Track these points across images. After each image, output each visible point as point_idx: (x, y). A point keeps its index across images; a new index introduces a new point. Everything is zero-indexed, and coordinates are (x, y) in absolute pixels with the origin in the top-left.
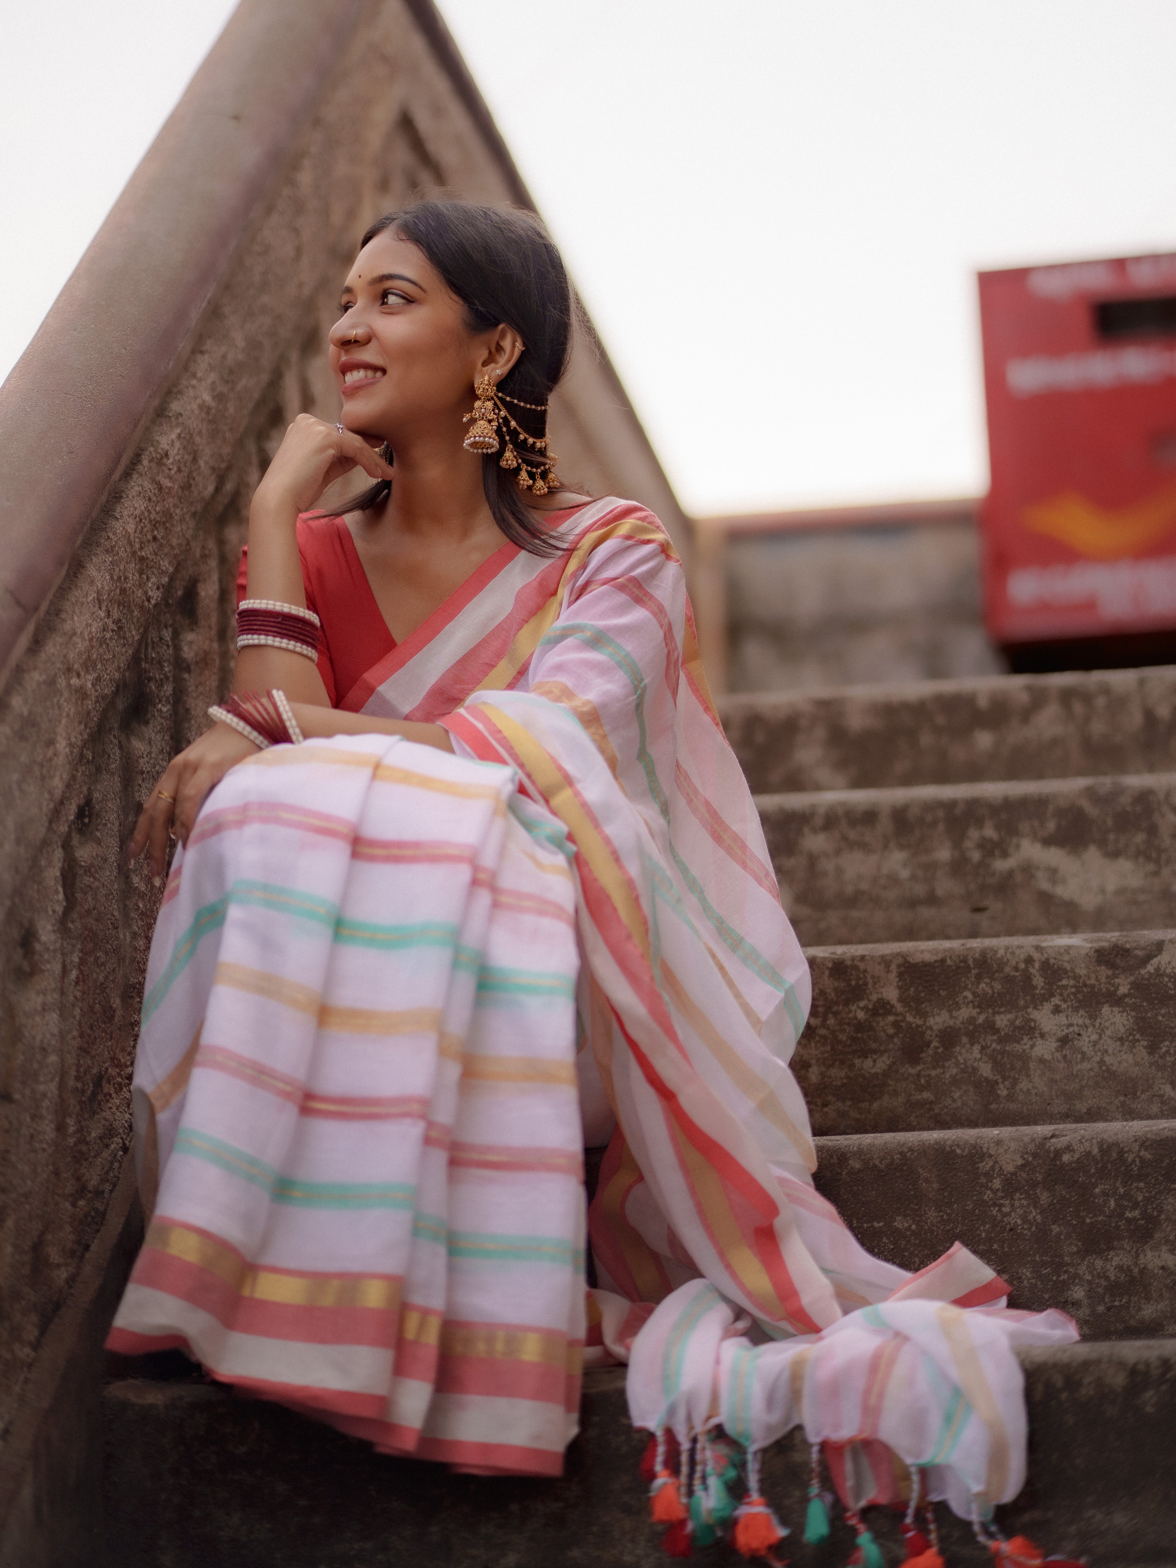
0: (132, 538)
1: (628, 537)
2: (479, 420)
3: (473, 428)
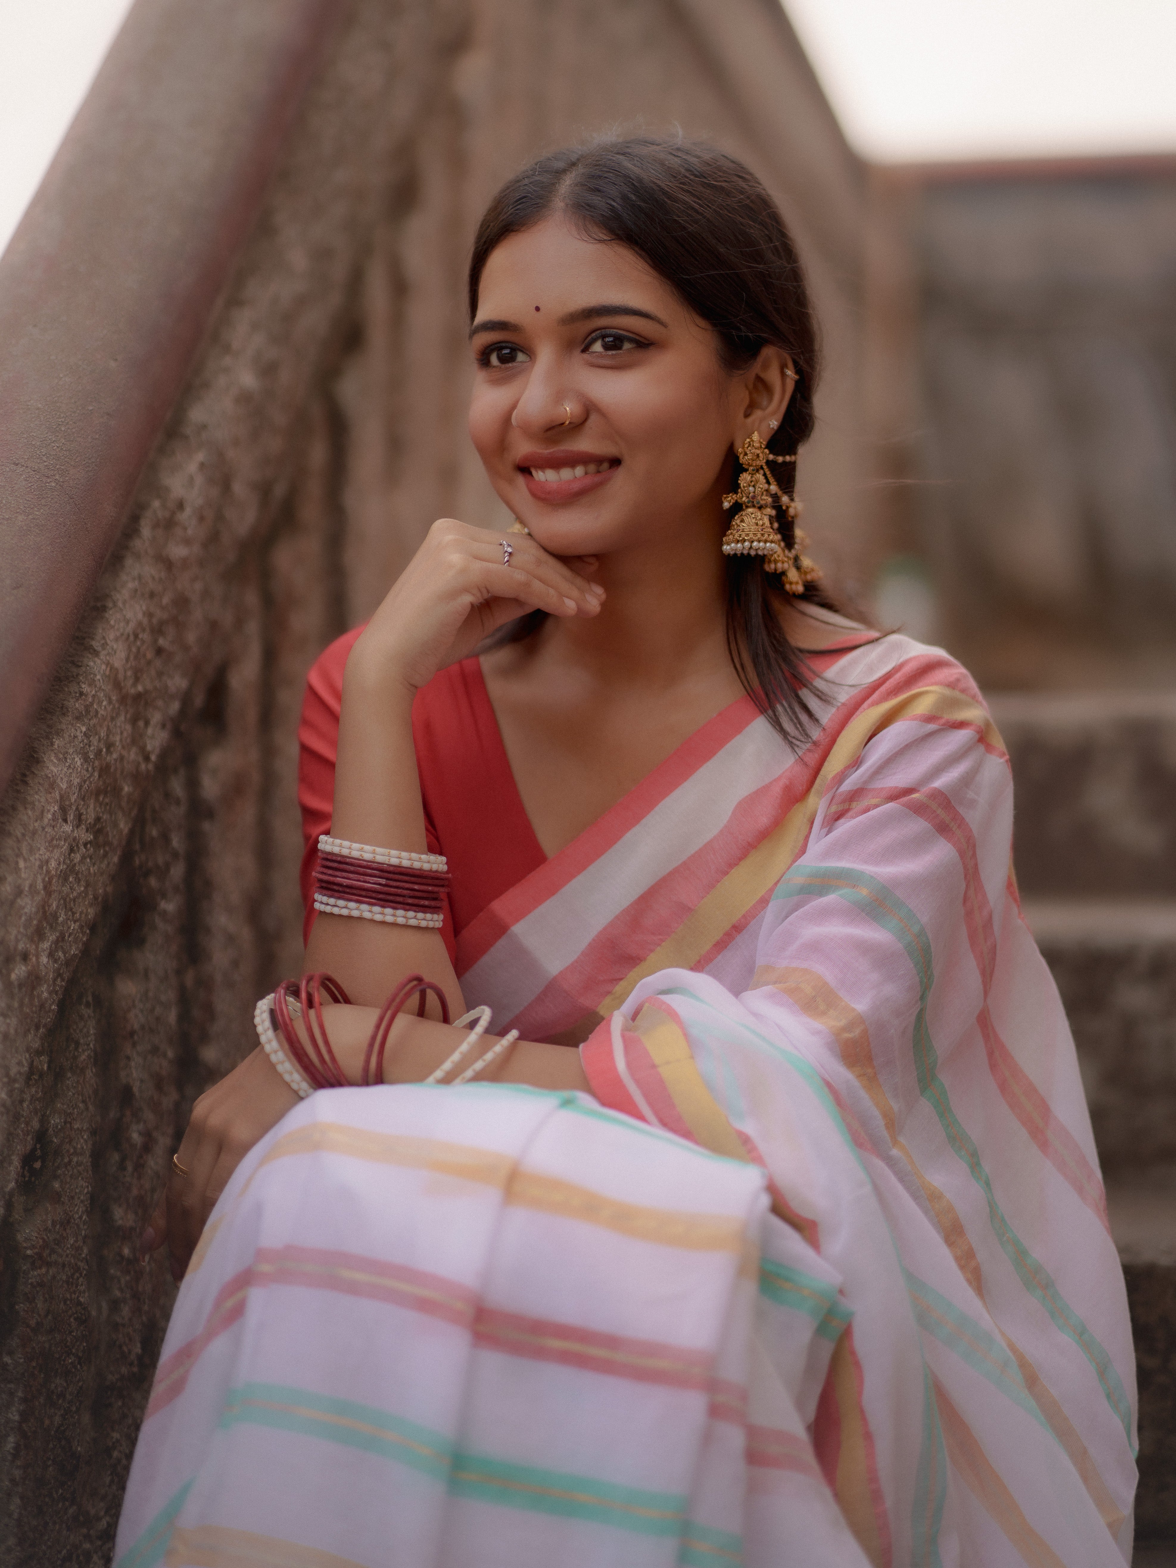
0: (121, 676)
1: (929, 719)
2: (747, 507)
3: (743, 521)
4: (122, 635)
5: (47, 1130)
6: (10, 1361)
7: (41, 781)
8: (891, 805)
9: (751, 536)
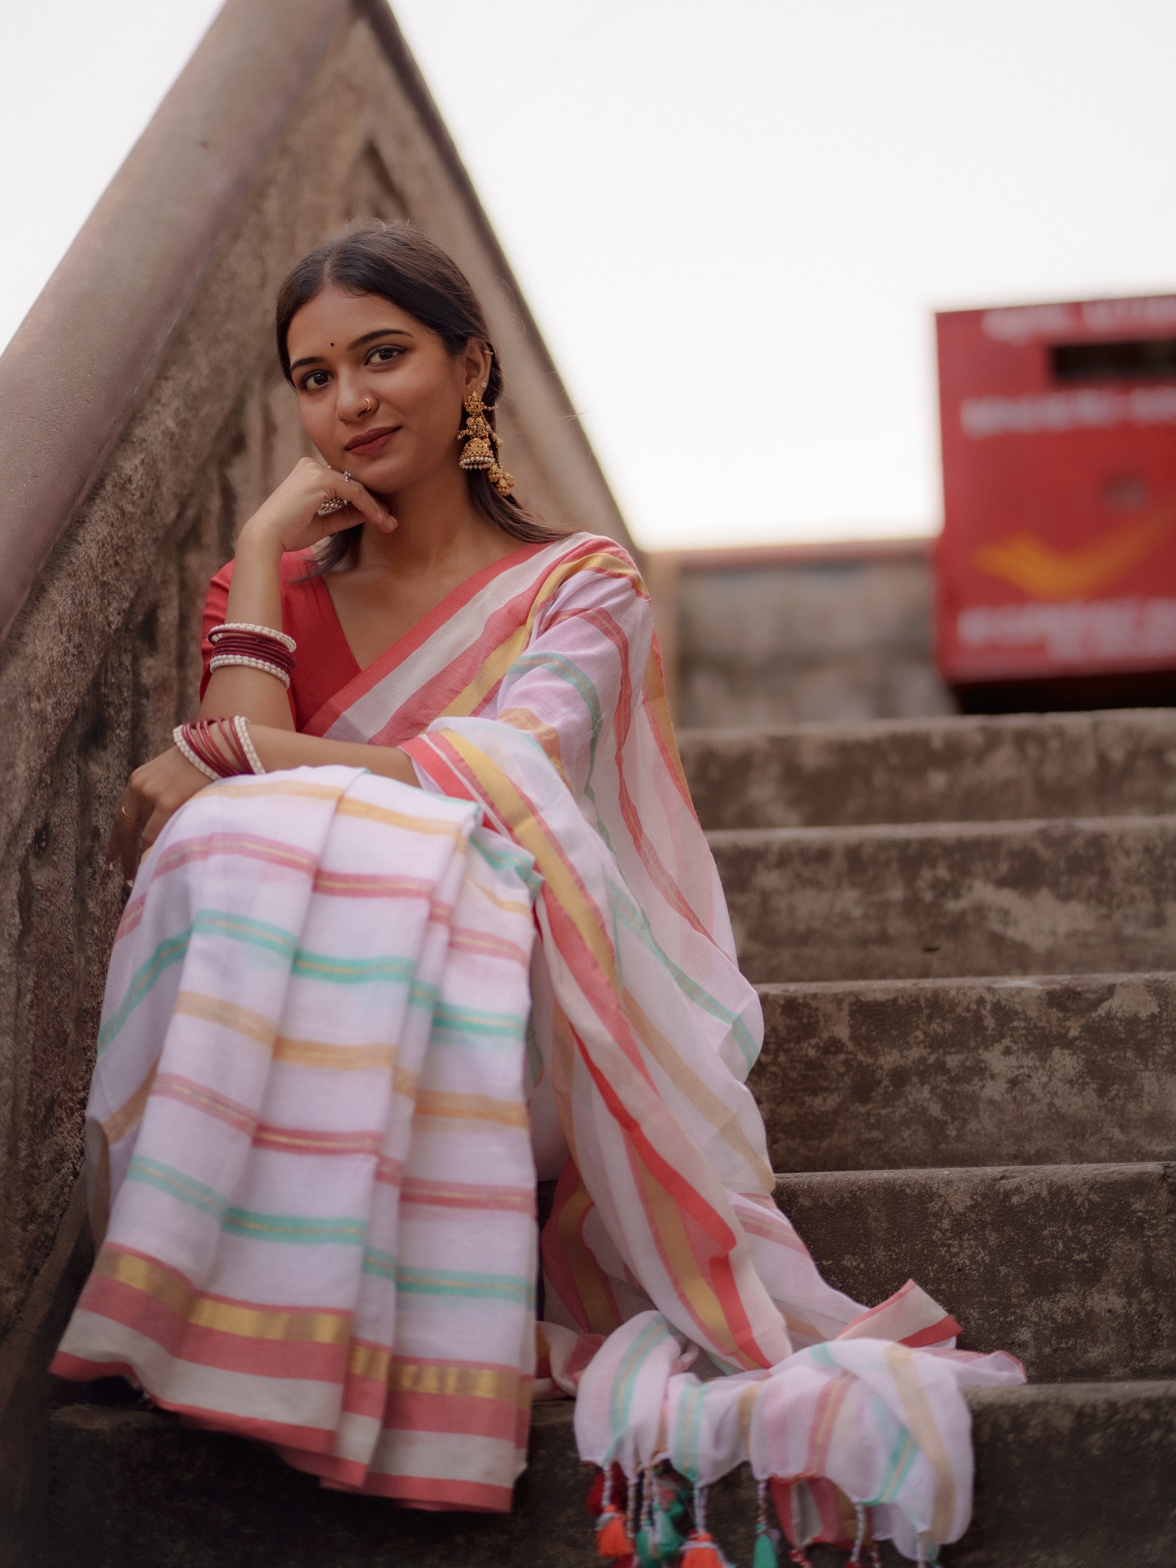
0: (94, 562)
1: (598, 571)
2: (473, 438)
3: (470, 446)
4: (95, 539)
5: (49, 823)
6: (27, 950)
7: (48, 601)
8: (574, 618)
9: (475, 453)
